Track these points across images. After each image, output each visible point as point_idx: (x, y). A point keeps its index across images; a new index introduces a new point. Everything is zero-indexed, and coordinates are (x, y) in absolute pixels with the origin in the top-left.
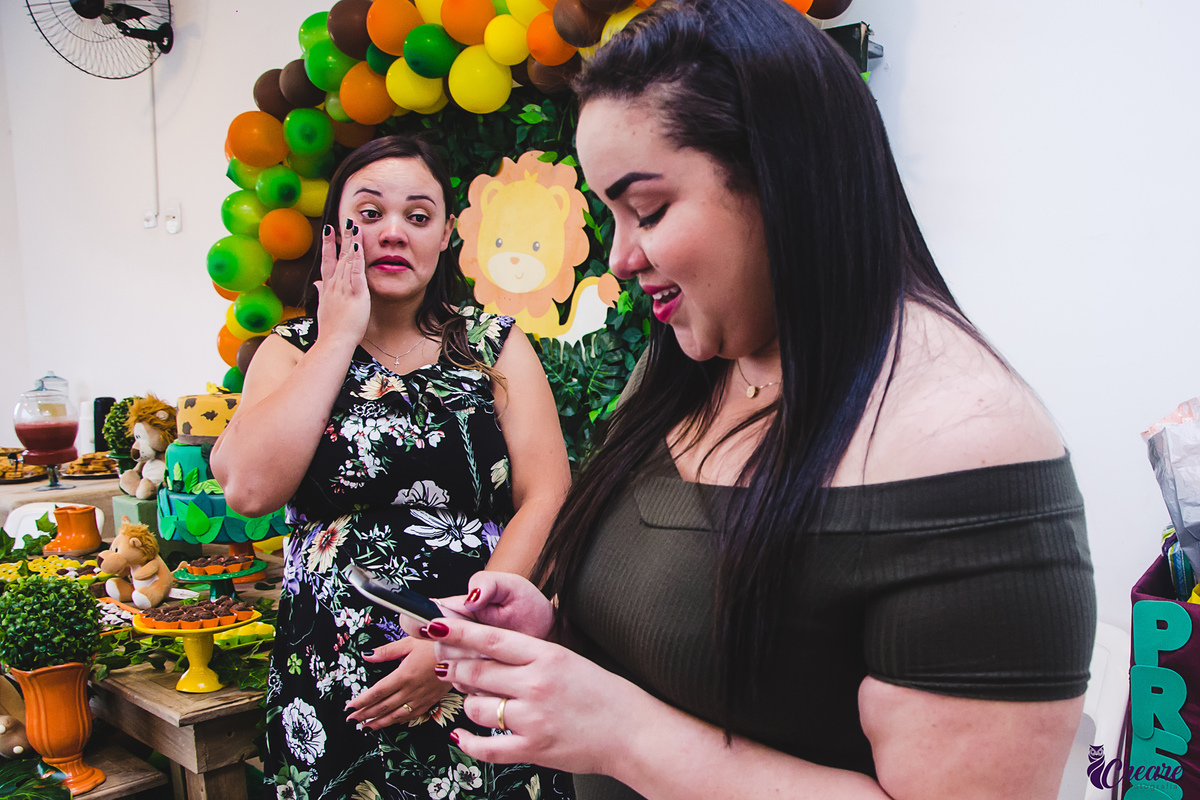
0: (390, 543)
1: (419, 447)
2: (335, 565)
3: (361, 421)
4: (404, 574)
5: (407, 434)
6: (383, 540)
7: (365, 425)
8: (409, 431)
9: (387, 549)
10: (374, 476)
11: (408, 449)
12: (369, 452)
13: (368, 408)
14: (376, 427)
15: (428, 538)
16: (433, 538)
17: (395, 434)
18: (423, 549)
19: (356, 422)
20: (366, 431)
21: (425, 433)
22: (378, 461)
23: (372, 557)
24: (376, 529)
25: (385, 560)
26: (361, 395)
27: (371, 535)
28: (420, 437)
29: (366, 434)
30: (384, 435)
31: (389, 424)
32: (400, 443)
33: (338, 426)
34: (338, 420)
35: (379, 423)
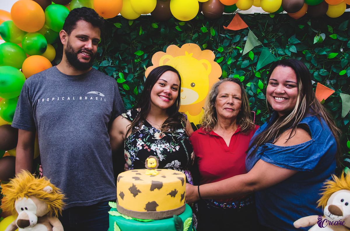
1: (174, 151)
3: (156, 145)
5: (170, 148)
7: (158, 146)
10: (161, 160)
11: (171, 152)
12: (160, 154)
13: (159, 141)
14: (161, 147)
17: (167, 148)
19: (155, 146)
20: (159, 148)
22: (163, 156)
26: (156, 138)
28: (174, 148)
30: (164, 149)
31: (164, 145)
32: (168, 150)
33: (149, 147)
34: (149, 145)
35: (162, 145)
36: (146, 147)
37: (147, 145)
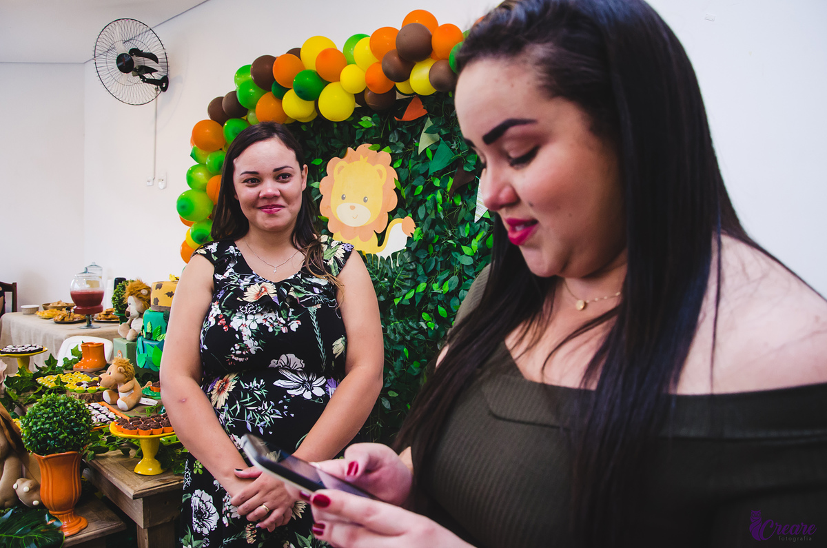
0: (264, 392)
1: (284, 332)
2: (227, 405)
3: (244, 316)
4: (271, 414)
5: (275, 324)
6: (259, 390)
7: (246, 319)
8: (277, 322)
9: (261, 396)
10: (254, 353)
11: (277, 334)
12: (250, 338)
13: (249, 307)
14: (254, 320)
15: (289, 389)
16: (293, 389)
17: (267, 324)
18: (285, 397)
19: (241, 318)
20: (248, 323)
21: (287, 322)
22: (256, 343)
23: (251, 401)
24: (255, 382)
25: (259, 404)
26: (245, 299)
27: (251, 385)
28: (284, 325)
29: (248, 325)
30: (260, 325)
31: (263, 317)
32: (271, 330)
33: (228, 320)
34: (228, 315)
35: (256, 317)
36: (222, 322)
37: (225, 316)
